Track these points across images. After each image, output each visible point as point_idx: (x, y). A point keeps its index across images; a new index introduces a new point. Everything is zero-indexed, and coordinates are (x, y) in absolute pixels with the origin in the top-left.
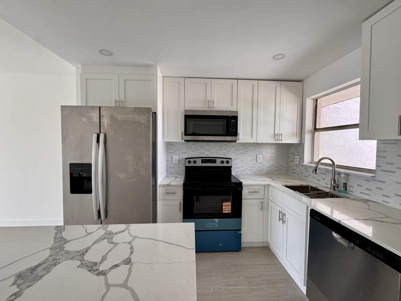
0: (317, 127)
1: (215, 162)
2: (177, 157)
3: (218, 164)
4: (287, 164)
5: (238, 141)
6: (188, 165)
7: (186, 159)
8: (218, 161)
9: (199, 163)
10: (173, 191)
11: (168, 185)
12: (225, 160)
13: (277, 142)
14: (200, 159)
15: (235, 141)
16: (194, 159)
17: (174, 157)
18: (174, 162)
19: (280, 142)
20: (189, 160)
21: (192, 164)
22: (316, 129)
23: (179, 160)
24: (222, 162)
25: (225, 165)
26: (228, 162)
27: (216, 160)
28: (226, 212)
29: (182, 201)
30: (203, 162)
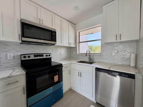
0: (80, 41)
1: (42, 56)
2: (12, 55)
3: (45, 57)
4: (70, 55)
5: (56, 45)
6: (23, 59)
7: (21, 55)
8: (44, 55)
9: (32, 57)
10: (15, 81)
11: (9, 77)
12: (48, 55)
13: (69, 46)
14: (33, 55)
15: (55, 44)
16: (28, 55)
17: (8, 54)
18: (9, 58)
19: (70, 46)
20: (24, 56)
21: (27, 58)
22: (80, 42)
23: (14, 57)
24: (47, 56)
25: (48, 57)
26: (49, 56)
27: (43, 55)
28: (56, 81)
29: (25, 86)
30: (35, 56)
